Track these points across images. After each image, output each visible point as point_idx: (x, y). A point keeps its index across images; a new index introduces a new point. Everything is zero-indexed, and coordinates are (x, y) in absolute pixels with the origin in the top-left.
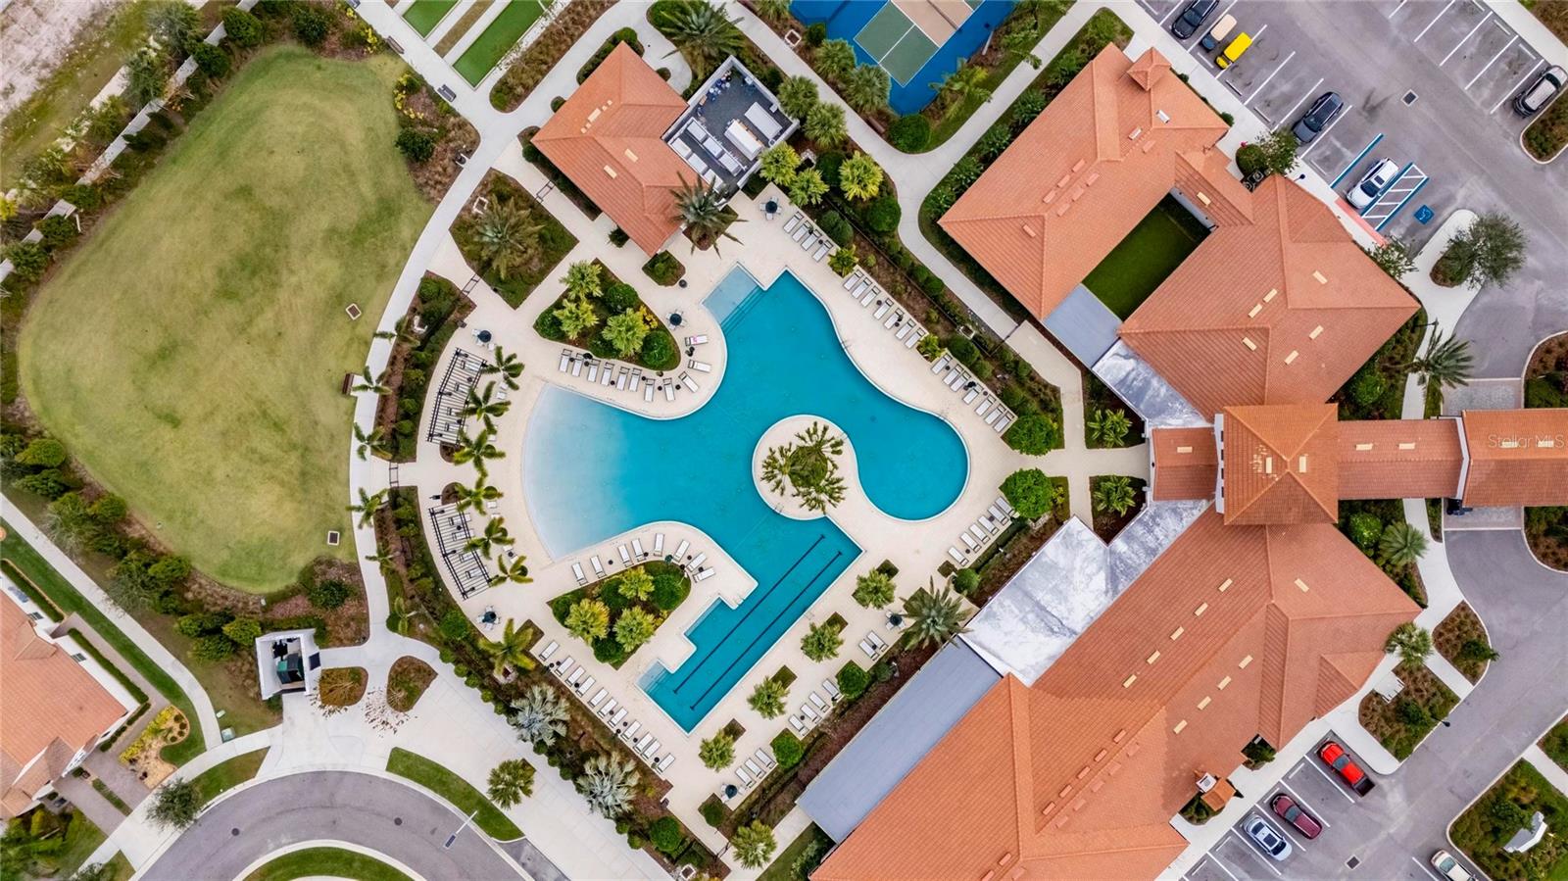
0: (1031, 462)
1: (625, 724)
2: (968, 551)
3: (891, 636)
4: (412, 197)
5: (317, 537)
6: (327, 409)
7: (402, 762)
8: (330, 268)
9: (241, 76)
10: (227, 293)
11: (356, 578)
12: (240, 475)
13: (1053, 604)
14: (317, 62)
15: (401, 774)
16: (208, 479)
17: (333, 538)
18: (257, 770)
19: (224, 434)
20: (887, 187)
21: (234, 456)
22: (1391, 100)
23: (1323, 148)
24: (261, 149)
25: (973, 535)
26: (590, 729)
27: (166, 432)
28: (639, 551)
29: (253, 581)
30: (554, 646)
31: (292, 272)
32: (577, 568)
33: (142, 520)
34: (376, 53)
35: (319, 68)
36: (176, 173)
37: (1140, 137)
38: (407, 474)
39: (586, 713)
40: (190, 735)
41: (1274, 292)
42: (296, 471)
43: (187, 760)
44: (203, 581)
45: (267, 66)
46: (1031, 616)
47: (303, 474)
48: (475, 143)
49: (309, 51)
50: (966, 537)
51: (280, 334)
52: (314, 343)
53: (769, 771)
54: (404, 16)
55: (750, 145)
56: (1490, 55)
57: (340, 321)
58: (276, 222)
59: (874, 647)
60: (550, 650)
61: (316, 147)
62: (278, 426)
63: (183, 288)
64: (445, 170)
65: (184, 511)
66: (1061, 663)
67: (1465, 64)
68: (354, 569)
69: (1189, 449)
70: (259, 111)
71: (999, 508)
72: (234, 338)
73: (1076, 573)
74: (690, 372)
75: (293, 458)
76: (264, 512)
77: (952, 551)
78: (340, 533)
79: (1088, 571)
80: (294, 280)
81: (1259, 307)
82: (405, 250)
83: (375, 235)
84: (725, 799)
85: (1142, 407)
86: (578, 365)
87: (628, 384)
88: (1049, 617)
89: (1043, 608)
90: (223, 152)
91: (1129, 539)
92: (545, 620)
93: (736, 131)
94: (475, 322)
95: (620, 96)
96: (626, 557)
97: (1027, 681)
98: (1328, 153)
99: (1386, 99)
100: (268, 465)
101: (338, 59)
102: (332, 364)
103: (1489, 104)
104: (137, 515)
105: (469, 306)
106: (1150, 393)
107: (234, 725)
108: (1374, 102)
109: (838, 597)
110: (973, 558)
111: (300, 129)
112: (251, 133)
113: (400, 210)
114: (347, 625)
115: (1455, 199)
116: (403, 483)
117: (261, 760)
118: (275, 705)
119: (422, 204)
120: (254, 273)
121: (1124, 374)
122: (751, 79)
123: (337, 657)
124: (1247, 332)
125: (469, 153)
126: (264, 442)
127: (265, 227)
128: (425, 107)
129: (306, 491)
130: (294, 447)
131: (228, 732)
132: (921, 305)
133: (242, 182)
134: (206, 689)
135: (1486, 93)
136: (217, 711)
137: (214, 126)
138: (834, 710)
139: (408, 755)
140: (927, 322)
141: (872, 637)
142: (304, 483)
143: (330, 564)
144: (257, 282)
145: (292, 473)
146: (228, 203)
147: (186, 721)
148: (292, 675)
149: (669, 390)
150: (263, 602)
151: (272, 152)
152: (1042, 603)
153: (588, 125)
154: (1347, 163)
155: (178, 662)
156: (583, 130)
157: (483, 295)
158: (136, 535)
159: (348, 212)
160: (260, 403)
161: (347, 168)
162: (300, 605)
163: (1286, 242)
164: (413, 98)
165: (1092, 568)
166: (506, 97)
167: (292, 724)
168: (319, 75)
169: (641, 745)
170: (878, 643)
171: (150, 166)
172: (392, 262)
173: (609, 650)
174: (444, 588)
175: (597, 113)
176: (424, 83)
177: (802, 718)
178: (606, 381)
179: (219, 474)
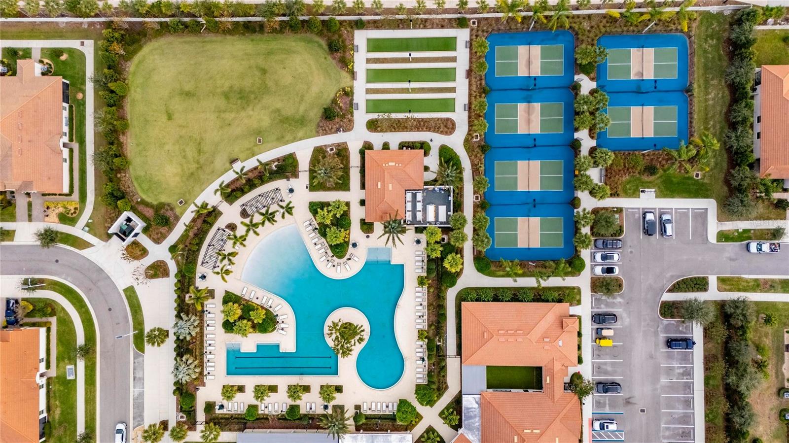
0: (416, 404)
1: (210, 353)
2: (370, 409)
3: (320, 411)
4: (313, 126)
5: (176, 197)
6: (220, 161)
7: (130, 293)
8: (266, 122)
9: (299, 36)
10: (227, 96)
11: (175, 222)
12: (173, 154)
14: (326, 56)
15: (126, 296)
16: (162, 146)
17: (181, 202)
18: (84, 249)
19: (181, 137)
20: (458, 274)
21: (177, 147)
22: (636, 405)
23: (600, 398)
24: (282, 64)
25: (376, 406)
26: (198, 343)
27: (164, 118)
28: (269, 304)
29: (143, 190)
30: (214, 306)
31: (253, 110)
32: (245, 289)
33: (129, 137)
34: (347, 71)
35: (325, 58)
36: (249, 44)
37: (547, 342)
38: (224, 207)
39: (202, 338)
40: (74, 217)
41: (538, 431)
42: (191, 171)
43: (65, 224)
44: (127, 175)
45: (310, 41)
47: (192, 174)
48: (350, 130)
49: (328, 50)
50: (374, 405)
51: (230, 124)
52: (237, 138)
53: (239, 413)
54: (367, 70)
55: (431, 217)
56: (680, 423)
57: (252, 139)
58: (264, 90)
59: (311, 409)
60: (211, 306)
61: (300, 81)
62: (200, 152)
63: (214, 80)
64: (332, 128)
65: (144, 148)
67: (670, 418)
68: (177, 218)
70: (294, 52)
71: (393, 406)
72: (214, 111)
75: (194, 166)
76: (168, 173)
77: (365, 404)
78: (185, 203)
80: (251, 113)
81: (529, 431)
82: (295, 139)
83: (290, 125)
84: (217, 407)
85: (466, 422)
86: (310, 228)
87: (320, 249)
90: (270, 53)
92: (219, 295)
93: (431, 209)
94: (293, 183)
95: (406, 166)
96: (264, 302)
98: (602, 401)
99: (635, 404)
100: (185, 160)
101: (334, 62)
102: (236, 150)
103: (665, 438)
104: (128, 134)
105: (296, 176)
106: (473, 421)
107: (90, 227)
108: (631, 400)
109: (315, 382)
110: (369, 412)
111: (300, 70)
112: (284, 56)
113: (306, 126)
114: (157, 234)
116: (220, 208)
117: (88, 247)
118: (110, 236)
119: (314, 131)
120: (241, 98)
121: (471, 407)
122: (451, 198)
123: (145, 241)
124: (518, 435)
126: (191, 152)
127: (259, 88)
128: (345, 103)
129: (187, 180)
130: (198, 163)
131: (87, 229)
132: (433, 318)
133: (266, 68)
134: (94, 208)
135: (667, 433)
136: (90, 219)
137: (275, 43)
138: (278, 415)
139: (134, 292)
140: (430, 326)
141: (313, 405)
142: (190, 177)
143: (172, 209)
144: (239, 102)
145: (189, 169)
146: (255, 69)
147: (77, 212)
148: (123, 234)
149: (330, 264)
150: (139, 200)
151: (285, 68)
153: (387, 165)
154: (604, 410)
155: (94, 191)
156: (384, 165)
157: (304, 178)
158: (122, 141)
159: (289, 110)
160: (202, 139)
161: (302, 96)
162: (150, 213)
163: (558, 420)
164: (344, 97)
166: (373, 126)
167: (109, 246)
168: (323, 60)
169: (209, 364)
170: (313, 409)
171: (243, 34)
172: (287, 138)
173: (228, 326)
174: (199, 254)
175: (393, 164)
176: (352, 96)
177: (266, 407)
178: (314, 241)
179: (167, 147)
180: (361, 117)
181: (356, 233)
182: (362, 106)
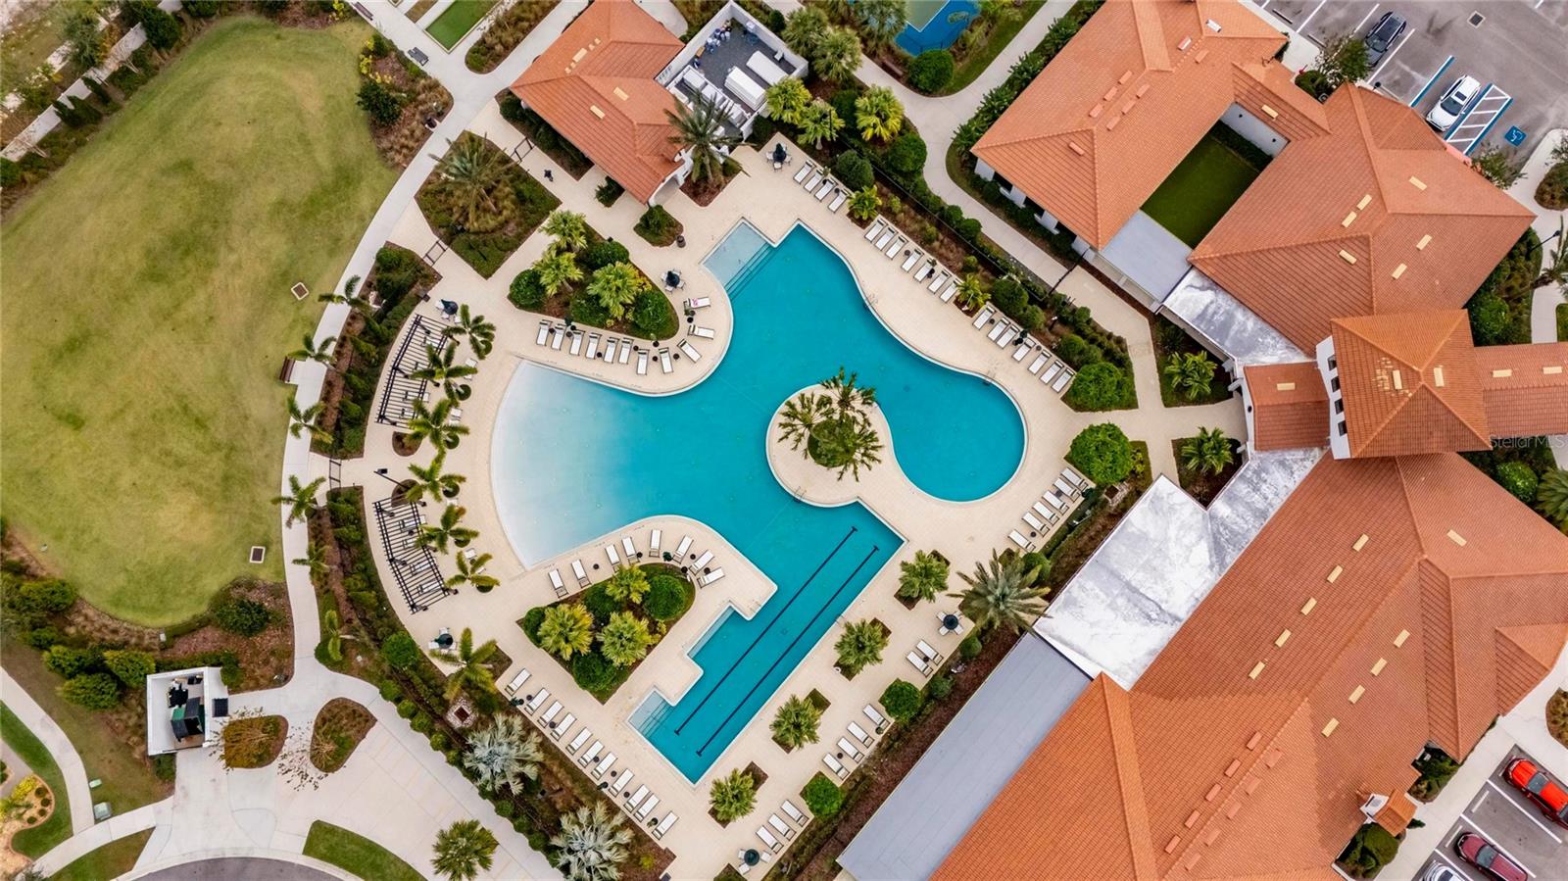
0: (1100, 418)
1: (614, 774)
2: (1033, 535)
3: (946, 646)
4: (375, 165)
5: (236, 555)
6: (261, 404)
7: (326, 840)
8: (277, 245)
9: (191, 48)
10: (154, 275)
11: (281, 601)
12: (149, 482)
13: (1148, 585)
14: (276, 32)
15: (323, 858)
16: (110, 490)
17: (257, 555)
18: (136, 859)
19: (134, 435)
21: (145, 461)
22: (1455, 23)
23: (1391, 73)
24: (208, 121)
25: (1038, 515)
26: (569, 784)
27: (66, 435)
28: (630, 551)
29: (152, 610)
30: (524, 675)
31: (231, 250)
32: (554, 576)
33: (24, 541)
34: (342, 20)
35: (278, 37)
36: (110, 149)
37: (1190, 47)
38: (352, 472)
39: (563, 762)
40: (53, 815)
41: (1367, 199)
42: (218, 475)
43: (46, 849)
44: (91, 613)
45: (221, 38)
46: (1121, 601)
47: (226, 478)
48: (447, 104)
49: (269, 21)
50: (1029, 518)
51: (211, 318)
52: (250, 327)
53: (800, 830)
57: (283, 302)
58: (217, 197)
59: (926, 659)
60: (519, 681)
61: (270, 116)
62: (200, 423)
63: (103, 272)
64: (412, 132)
65: (76, 529)
66: (1165, 659)
68: (280, 591)
69: (1291, 386)
70: (209, 82)
71: (1068, 482)
72: (157, 325)
73: (1171, 544)
74: (689, 340)
75: (215, 459)
76: (174, 526)
77: (1015, 536)
78: (268, 546)
79: (1186, 541)
80: (233, 258)
81: (1353, 216)
82: (363, 220)
83: (329, 205)
84: (743, 869)
85: (1227, 343)
86: (559, 336)
87: (617, 355)
88: (1144, 601)
89: (1135, 590)
90: (165, 126)
91: (1232, 500)
92: (514, 642)
93: (736, 77)
95: (608, 33)
96: (614, 558)
97: (1126, 682)
98: (1397, 77)
99: (1450, 22)
100: (185, 468)
101: (300, 28)
102: (270, 349)
104: (19, 535)
105: (433, 278)
106: (1235, 328)
107: (112, 798)
108: (1439, 23)
109: (875, 600)
110: (1039, 544)
111: (252, 100)
112: (199, 104)
113: (360, 178)
114: (266, 662)
115: (1548, 120)
116: (347, 482)
117: (142, 845)
118: (164, 769)
119: (385, 172)
120: (187, 252)
121: (1202, 307)
122: (753, 24)
123: (252, 703)
124: (1344, 242)
125: (441, 115)
126: (183, 443)
127: (204, 203)
128: (393, 72)
129: (227, 499)
130: (217, 447)
131: (103, 807)
132: (956, 253)
133: (183, 156)
134: (80, 752)
135: (1559, 11)
136: (90, 780)
137: (157, 101)
138: (879, 745)
139: (332, 830)
140: (964, 271)
141: (922, 646)
142: (226, 489)
143: (251, 586)
144: (189, 262)
145: (212, 477)
146: (164, 179)
147: (51, 795)
148: (189, 728)
149: (666, 360)
150: (163, 637)
151: (220, 124)
152: (1133, 583)
153: (573, 64)
154: (1419, 87)
155: (49, 719)
156: (567, 70)
157: (451, 266)
158: (15, 558)
159: (300, 184)
160: (180, 397)
161: (302, 138)
162: (209, 639)
163: (1372, 148)
164: (381, 63)
165: (1191, 537)
166: (483, 58)
167: (186, 795)
168: (277, 44)
169: (635, 800)
170: (930, 653)
171: (80, 143)
172: (347, 235)
173: (594, 669)
175: (583, 52)
176: (394, 48)
177: (840, 756)
178: (591, 353)
179: (124, 482)
180: (446, 66)
181: (651, 261)
182: (429, 46)
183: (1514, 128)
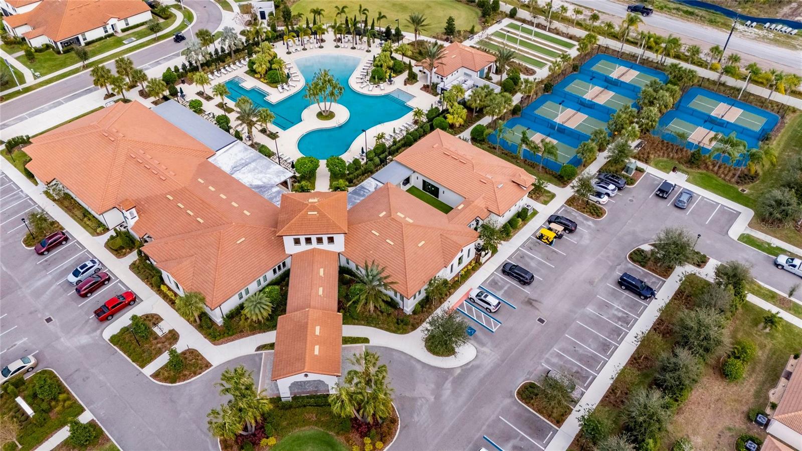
4: (432, 33)
13: (248, 168)
41: (411, 221)
49: (480, 16)
54: (497, 31)
64: (442, 38)
67: (571, 348)
74: (368, 86)
81: (402, 216)
82: (415, 33)
88: (241, 167)
89: (247, 165)
95: (477, 54)
98: (500, 284)
99: (537, 309)
101: (478, 21)
105: (393, 43)
108: (534, 303)
115: (482, 347)
117: (229, 11)
119: (430, 35)
121: (367, 188)
125: (451, 42)
128: (466, 35)
149: (361, 81)
152: (250, 165)
154: (495, 292)
163: (439, 231)
164: (468, 32)
165: (265, 180)
176: (475, 35)
178: (364, 68)
180: (470, 43)
181: (400, 79)
182: (476, 40)
183: (475, 331)
